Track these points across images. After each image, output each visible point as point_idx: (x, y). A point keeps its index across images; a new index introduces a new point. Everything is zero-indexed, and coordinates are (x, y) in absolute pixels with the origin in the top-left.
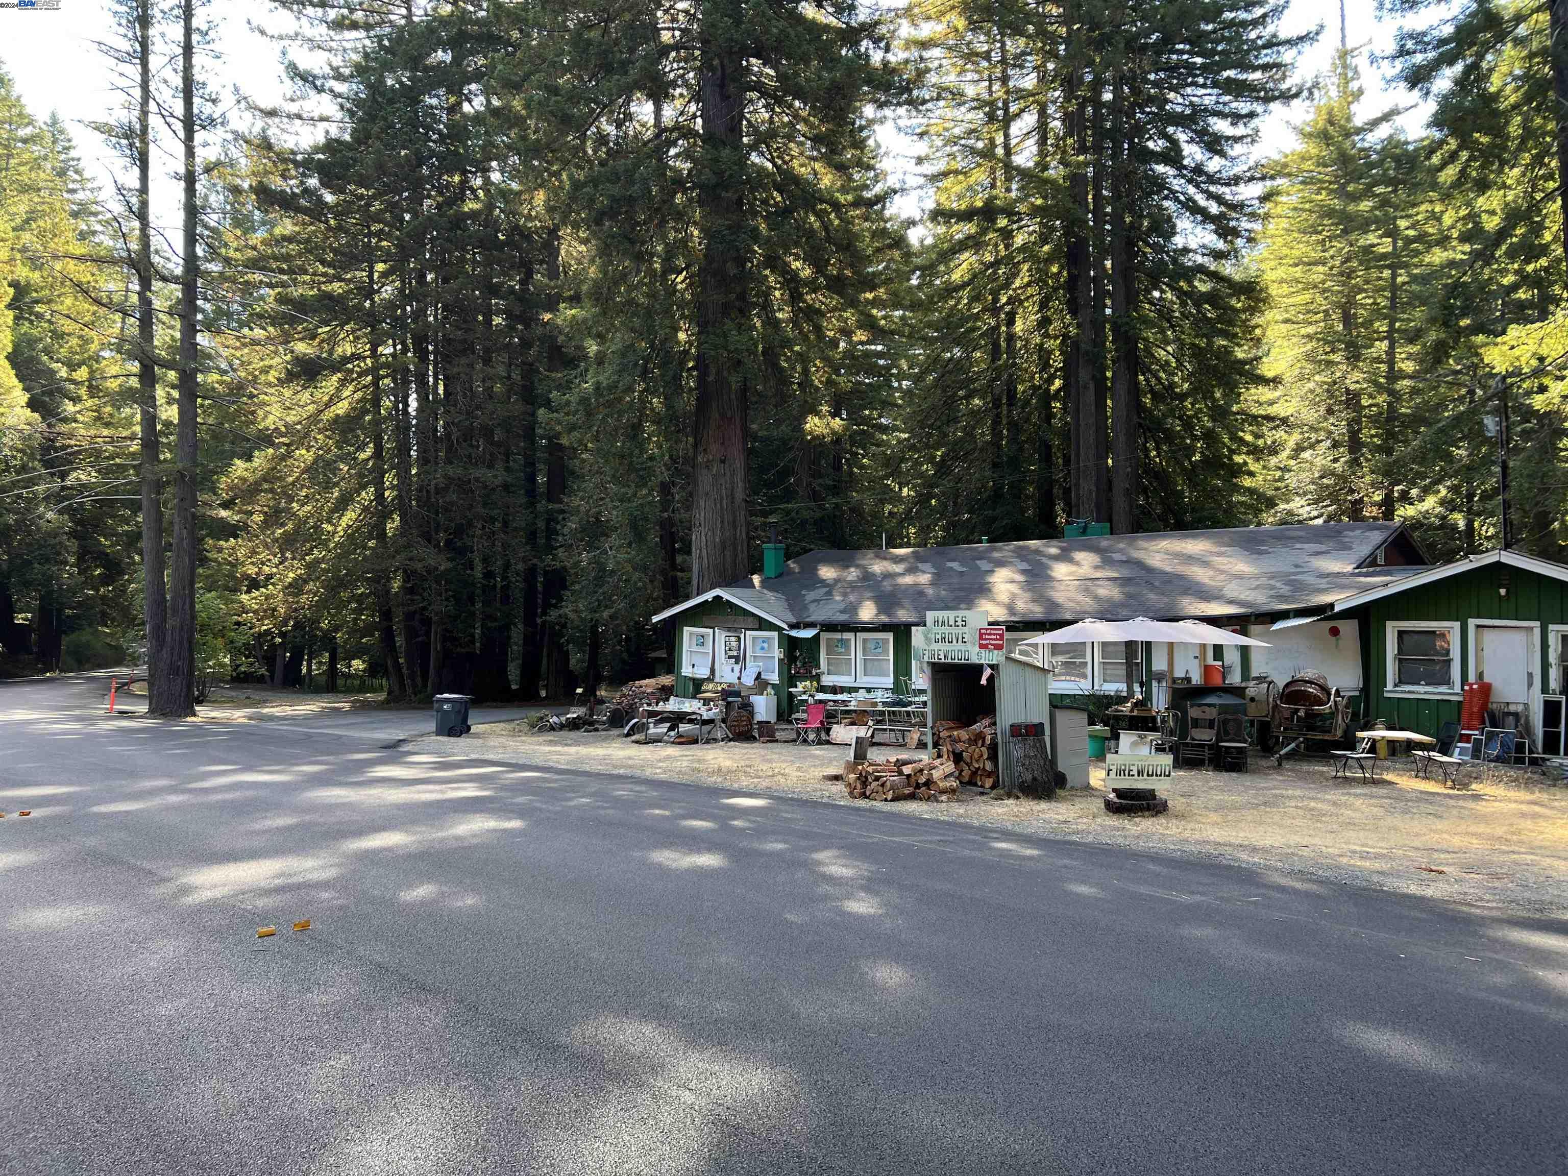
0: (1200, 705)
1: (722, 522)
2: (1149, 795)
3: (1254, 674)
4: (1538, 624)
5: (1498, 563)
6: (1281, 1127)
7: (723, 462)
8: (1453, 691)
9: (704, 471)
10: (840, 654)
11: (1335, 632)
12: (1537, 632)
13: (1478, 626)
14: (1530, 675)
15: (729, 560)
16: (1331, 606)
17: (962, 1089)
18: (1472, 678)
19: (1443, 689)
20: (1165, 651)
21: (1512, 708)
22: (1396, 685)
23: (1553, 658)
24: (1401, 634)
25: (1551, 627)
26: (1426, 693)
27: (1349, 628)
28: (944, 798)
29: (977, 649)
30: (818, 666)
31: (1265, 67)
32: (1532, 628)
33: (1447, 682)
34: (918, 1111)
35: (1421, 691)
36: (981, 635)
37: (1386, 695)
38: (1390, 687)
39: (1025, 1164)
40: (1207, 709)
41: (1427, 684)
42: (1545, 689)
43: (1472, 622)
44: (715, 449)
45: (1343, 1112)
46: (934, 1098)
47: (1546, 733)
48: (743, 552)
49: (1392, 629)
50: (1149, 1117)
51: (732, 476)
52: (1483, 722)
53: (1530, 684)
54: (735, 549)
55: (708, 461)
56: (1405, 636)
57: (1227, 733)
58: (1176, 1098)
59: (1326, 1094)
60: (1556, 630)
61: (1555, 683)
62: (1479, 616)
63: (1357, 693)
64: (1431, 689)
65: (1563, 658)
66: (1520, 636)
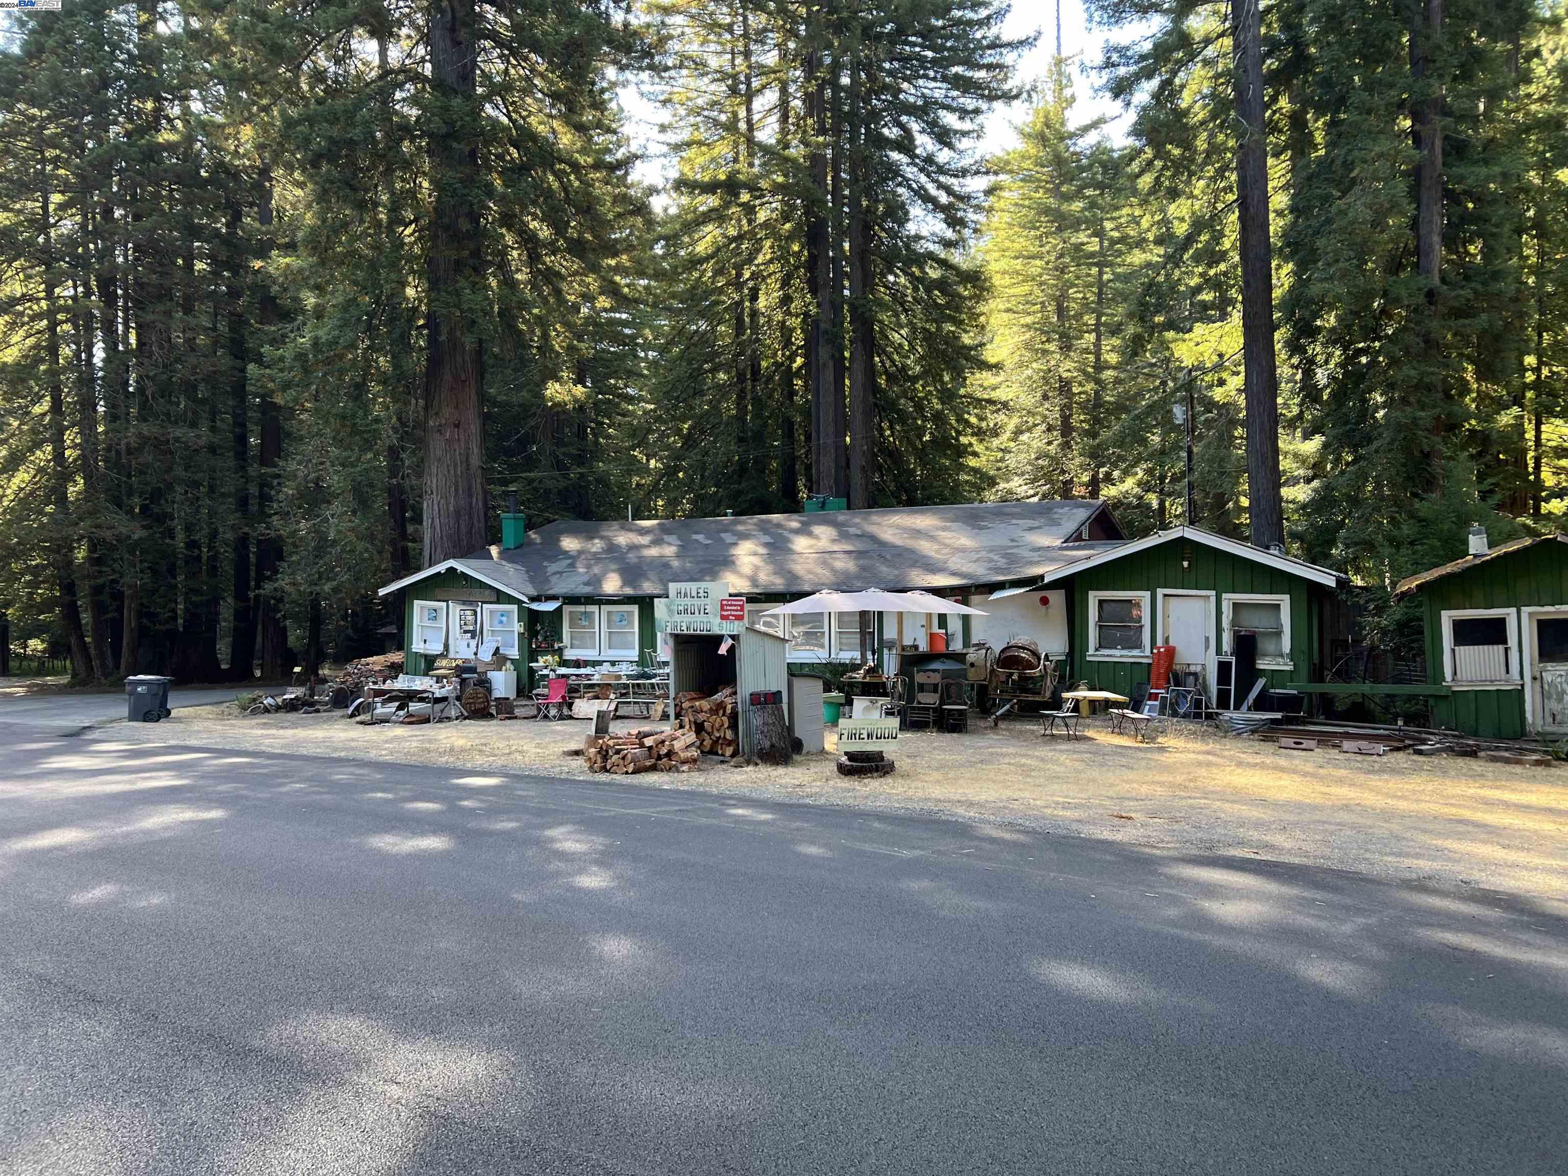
0: (926, 671)
1: (456, 490)
2: (879, 756)
3: (974, 640)
4: (1213, 593)
5: (1182, 539)
6: (980, 1064)
7: (457, 426)
8: (1142, 655)
9: (437, 436)
10: (584, 627)
11: (1045, 601)
12: (1213, 600)
13: (1165, 595)
14: (1207, 639)
15: (464, 529)
16: (1042, 577)
17: (684, 1056)
18: (1160, 642)
19: (1136, 652)
20: (895, 621)
21: (1193, 669)
22: (1097, 650)
23: (1225, 623)
24: (1101, 602)
25: (1224, 596)
26: (1121, 656)
27: (1057, 598)
28: (685, 768)
29: (718, 620)
30: (560, 640)
31: (990, 67)
32: (1208, 597)
33: (1138, 645)
34: (637, 1082)
35: (1117, 655)
36: (722, 606)
37: (1088, 659)
38: (1091, 651)
39: (741, 1124)
40: (931, 674)
41: (1123, 648)
42: (1219, 651)
43: (1160, 592)
44: (447, 412)
45: (1035, 1044)
46: (655, 1068)
47: (1220, 690)
48: (479, 521)
49: (1094, 598)
50: (861, 1066)
51: (467, 442)
52: (1169, 682)
53: (1207, 647)
54: (471, 518)
55: (440, 425)
56: (1105, 605)
57: (949, 697)
58: (888, 1045)
59: (1022, 1029)
60: (1229, 599)
61: (1227, 646)
62: (1165, 586)
63: (1064, 658)
64: (1125, 652)
65: (1234, 623)
66: (1201, 603)
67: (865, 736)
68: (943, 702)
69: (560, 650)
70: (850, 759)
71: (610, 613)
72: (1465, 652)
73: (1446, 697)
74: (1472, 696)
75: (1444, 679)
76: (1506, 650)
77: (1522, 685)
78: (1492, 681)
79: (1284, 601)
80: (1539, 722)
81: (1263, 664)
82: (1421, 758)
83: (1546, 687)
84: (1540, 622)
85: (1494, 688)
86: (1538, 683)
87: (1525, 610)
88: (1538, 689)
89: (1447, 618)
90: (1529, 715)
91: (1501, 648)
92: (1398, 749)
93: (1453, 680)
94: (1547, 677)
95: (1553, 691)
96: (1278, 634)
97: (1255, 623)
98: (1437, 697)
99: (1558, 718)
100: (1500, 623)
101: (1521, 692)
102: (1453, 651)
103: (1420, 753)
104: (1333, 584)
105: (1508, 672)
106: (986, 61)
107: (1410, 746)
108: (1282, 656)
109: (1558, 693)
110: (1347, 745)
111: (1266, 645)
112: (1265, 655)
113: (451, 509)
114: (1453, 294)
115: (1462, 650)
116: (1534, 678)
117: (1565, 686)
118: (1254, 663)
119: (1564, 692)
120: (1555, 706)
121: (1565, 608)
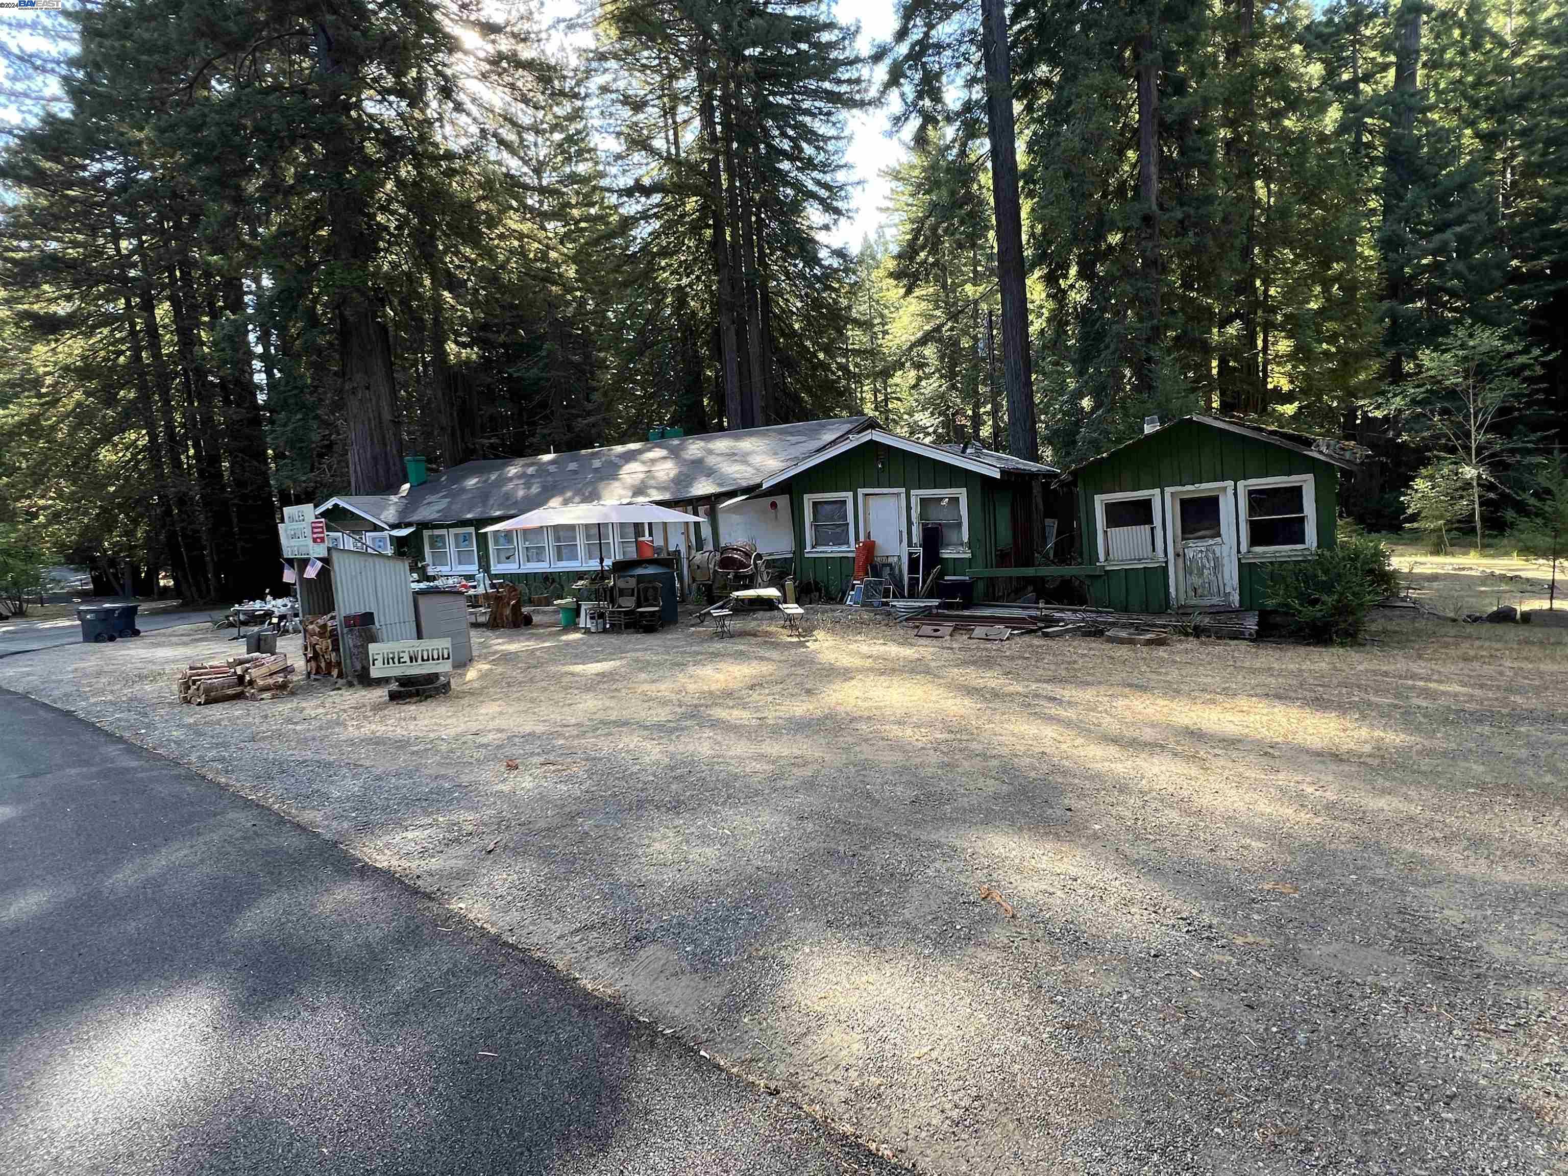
0: (624, 577)
1: (371, 440)
4: (903, 490)
5: (871, 441)
7: (368, 388)
8: (849, 549)
9: (351, 397)
10: (439, 547)
11: (774, 505)
12: (903, 496)
13: (866, 495)
14: (901, 532)
16: (760, 485)
18: (862, 539)
19: (844, 548)
20: (661, 527)
21: (890, 560)
22: (813, 547)
23: (914, 518)
24: (815, 504)
25: (913, 492)
26: (832, 552)
27: (783, 501)
30: (423, 560)
32: (898, 494)
33: (847, 542)
35: (830, 551)
37: (806, 556)
38: (808, 549)
40: (629, 579)
41: (834, 545)
42: (910, 544)
43: (861, 491)
44: (359, 378)
47: (910, 579)
49: (808, 499)
51: (378, 402)
53: (901, 541)
54: (387, 463)
55: (353, 388)
56: (819, 507)
57: (646, 600)
60: (917, 494)
61: (916, 539)
62: (864, 486)
63: (791, 556)
64: (835, 548)
65: (922, 516)
66: (893, 501)
67: (407, 659)
68: (639, 605)
69: (424, 568)
71: (456, 535)
72: (1116, 533)
73: (1100, 576)
74: (1122, 575)
75: (1098, 560)
76: (1152, 529)
77: (1166, 562)
78: (1140, 560)
79: (962, 493)
80: (1182, 596)
81: (947, 553)
82: (1050, 643)
83: (1188, 563)
84: (1183, 502)
85: (1142, 566)
86: (1181, 560)
87: (1168, 490)
88: (1181, 565)
89: (1100, 501)
90: (1172, 590)
91: (1148, 527)
92: (1030, 632)
93: (1106, 560)
94: (1190, 553)
95: (1194, 565)
96: (960, 525)
97: (938, 516)
98: (1091, 577)
99: (1199, 591)
100: (1146, 505)
101: (1165, 569)
102: (1105, 532)
103: (1046, 635)
104: (998, 476)
105: (1154, 550)
106: (846, 76)
107: (1041, 628)
108: (962, 544)
109: (1198, 569)
110: (979, 631)
111: (952, 536)
112: (948, 545)
113: (368, 456)
115: (1114, 532)
116: (1177, 555)
117: (1205, 561)
118: (938, 553)
119: (1204, 566)
120: (1195, 580)
121: (1204, 486)
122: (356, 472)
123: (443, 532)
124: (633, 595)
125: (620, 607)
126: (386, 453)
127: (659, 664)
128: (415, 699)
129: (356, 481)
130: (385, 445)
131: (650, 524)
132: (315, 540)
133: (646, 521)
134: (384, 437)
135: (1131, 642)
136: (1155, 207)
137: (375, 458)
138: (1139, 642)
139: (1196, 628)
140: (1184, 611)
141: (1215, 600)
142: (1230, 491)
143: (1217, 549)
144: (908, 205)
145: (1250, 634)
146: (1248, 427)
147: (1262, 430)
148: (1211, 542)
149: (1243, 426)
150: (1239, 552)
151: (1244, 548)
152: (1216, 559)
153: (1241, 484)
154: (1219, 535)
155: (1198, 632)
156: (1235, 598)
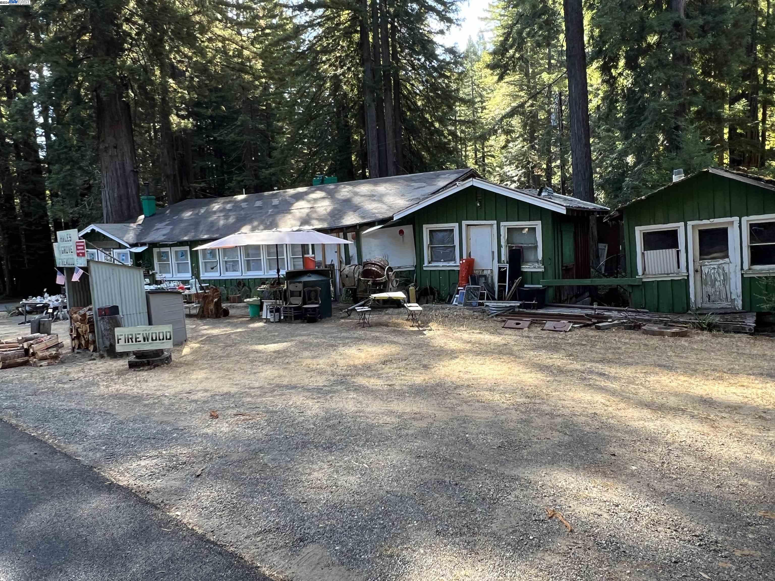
0: (294, 283)
1: (118, 185)
4: (495, 222)
5: (472, 187)
7: (115, 147)
8: (455, 265)
9: (105, 154)
10: (165, 261)
11: (401, 232)
12: (495, 226)
13: (468, 225)
14: (493, 252)
16: (392, 218)
18: (465, 257)
19: (452, 263)
20: (321, 249)
21: (485, 272)
22: (429, 263)
23: (503, 242)
24: (431, 231)
25: (502, 224)
26: (443, 266)
27: (409, 230)
29: (75, 257)
30: (153, 269)
32: (492, 225)
33: (454, 260)
35: (441, 265)
36: (77, 246)
37: (425, 269)
38: (426, 264)
40: (298, 284)
41: (444, 261)
42: (499, 261)
43: (464, 223)
44: (110, 140)
47: (499, 286)
49: (426, 228)
51: (123, 155)
52: (468, 282)
53: (493, 259)
54: (128, 200)
55: (106, 147)
56: (434, 234)
57: (310, 299)
60: (505, 225)
61: (504, 258)
62: (467, 220)
63: (413, 269)
64: (445, 264)
65: (508, 242)
66: (488, 229)
67: (141, 339)
68: (304, 303)
69: (153, 275)
70: (137, 357)
71: (176, 252)
72: (652, 254)
73: (638, 286)
74: (655, 285)
75: (637, 274)
76: (678, 252)
77: (688, 276)
78: (668, 274)
79: (538, 225)
80: (699, 301)
81: (526, 268)
82: (600, 333)
83: (704, 277)
84: (700, 231)
85: (670, 279)
86: (699, 275)
87: (690, 223)
88: (699, 278)
89: (639, 231)
90: (692, 296)
91: (674, 250)
92: (586, 326)
93: (643, 274)
94: (705, 270)
95: (708, 279)
96: (536, 247)
97: (519, 241)
98: (632, 286)
99: (712, 298)
100: (674, 234)
101: (686, 281)
102: (643, 254)
103: (598, 328)
104: (564, 212)
105: (679, 267)
107: (594, 323)
108: (537, 262)
109: (711, 281)
110: (549, 325)
111: (529, 255)
112: (528, 262)
113: (116, 196)
114: (692, 23)
115: (649, 253)
116: (696, 271)
117: (717, 276)
118: (520, 268)
119: (716, 280)
120: (710, 290)
121: (716, 220)
122: (107, 206)
123: (167, 249)
124: (300, 296)
125: (291, 304)
126: (128, 194)
127: (318, 345)
128: (146, 368)
129: (107, 214)
130: (127, 188)
131: (313, 245)
132: (78, 255)
133: (310, 243)
134: (126, 183)
135: (661, 334)
136: (683, 16)
137: (120, 197)
138: (667, 334)
139: (709, 325)
140: (701, 312)
141: (724, 304)
142: (736, 225)
143: (726, 267)
144: (501, 15)
145: (750, 330)
146: (751, 177)
147: (760, 180)
148: (721, 261)
149: (747, 176)
150: (742, 269)
151: (746, 267)
152: (725, 275)
153: (744, 219)
154: (727, 256)
155: (711, 327)
156: (739, 304)
